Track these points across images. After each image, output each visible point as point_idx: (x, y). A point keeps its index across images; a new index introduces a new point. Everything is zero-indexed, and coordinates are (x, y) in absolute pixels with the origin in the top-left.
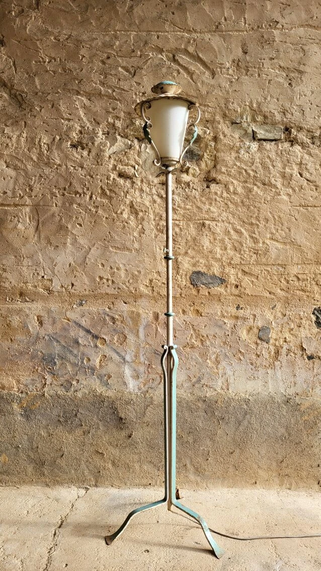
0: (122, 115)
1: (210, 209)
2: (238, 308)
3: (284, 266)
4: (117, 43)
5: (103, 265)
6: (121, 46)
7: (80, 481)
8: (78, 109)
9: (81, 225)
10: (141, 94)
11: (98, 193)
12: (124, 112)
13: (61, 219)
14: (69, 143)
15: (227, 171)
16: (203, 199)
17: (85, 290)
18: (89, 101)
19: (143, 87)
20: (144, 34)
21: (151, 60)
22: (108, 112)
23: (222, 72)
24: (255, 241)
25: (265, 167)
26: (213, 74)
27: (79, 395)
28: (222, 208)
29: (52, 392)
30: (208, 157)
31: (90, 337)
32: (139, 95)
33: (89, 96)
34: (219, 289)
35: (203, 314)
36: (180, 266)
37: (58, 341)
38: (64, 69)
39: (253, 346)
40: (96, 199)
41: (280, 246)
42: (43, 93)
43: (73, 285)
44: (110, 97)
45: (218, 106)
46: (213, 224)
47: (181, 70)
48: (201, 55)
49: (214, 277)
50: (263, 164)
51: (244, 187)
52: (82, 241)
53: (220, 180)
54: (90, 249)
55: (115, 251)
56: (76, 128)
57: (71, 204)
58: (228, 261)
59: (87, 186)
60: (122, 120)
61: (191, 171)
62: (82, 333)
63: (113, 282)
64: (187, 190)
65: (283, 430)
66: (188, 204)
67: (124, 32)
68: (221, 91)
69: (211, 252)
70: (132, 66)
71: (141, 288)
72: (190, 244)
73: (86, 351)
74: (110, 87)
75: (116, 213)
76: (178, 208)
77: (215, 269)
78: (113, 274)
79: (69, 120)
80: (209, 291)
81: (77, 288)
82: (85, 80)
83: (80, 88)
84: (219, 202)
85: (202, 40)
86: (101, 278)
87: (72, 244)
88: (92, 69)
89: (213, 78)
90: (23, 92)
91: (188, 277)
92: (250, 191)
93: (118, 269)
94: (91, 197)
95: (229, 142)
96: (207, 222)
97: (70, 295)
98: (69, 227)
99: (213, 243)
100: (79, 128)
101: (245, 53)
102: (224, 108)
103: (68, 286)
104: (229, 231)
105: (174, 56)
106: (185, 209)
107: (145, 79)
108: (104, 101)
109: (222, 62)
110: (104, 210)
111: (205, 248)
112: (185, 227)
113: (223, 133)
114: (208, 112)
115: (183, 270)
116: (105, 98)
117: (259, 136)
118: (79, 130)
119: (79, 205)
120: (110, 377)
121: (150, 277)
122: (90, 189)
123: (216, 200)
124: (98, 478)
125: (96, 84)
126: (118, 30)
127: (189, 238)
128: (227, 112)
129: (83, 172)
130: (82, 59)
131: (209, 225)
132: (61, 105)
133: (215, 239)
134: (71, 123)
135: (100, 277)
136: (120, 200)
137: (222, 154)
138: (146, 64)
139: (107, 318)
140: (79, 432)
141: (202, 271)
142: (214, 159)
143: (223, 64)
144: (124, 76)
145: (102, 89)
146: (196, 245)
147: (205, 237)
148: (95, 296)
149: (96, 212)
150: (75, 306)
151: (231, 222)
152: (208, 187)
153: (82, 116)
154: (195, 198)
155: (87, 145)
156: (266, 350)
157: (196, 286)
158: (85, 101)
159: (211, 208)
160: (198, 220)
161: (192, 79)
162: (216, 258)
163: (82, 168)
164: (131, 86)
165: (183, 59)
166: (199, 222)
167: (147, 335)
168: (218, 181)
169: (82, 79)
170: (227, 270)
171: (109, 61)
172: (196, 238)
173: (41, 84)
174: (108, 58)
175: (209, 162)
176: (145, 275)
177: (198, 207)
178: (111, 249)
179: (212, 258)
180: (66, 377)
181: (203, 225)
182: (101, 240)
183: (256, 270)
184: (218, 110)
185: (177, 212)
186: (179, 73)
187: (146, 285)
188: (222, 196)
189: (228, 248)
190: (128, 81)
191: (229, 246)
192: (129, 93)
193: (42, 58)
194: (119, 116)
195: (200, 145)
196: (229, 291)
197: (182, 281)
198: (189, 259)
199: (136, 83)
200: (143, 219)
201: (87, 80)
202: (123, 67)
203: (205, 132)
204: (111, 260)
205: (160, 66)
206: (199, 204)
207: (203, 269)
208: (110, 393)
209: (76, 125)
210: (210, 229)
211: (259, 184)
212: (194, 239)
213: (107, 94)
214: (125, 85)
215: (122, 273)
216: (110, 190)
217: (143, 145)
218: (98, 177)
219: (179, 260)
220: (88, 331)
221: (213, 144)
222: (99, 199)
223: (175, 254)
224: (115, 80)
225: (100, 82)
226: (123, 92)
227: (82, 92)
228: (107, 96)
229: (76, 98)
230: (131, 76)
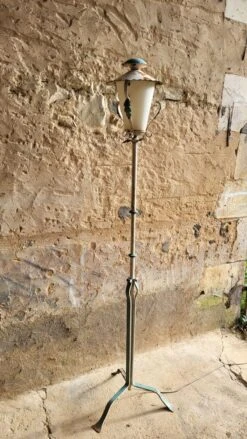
0: (60, 64)
2: (150, 231)
3: (179, 198)
5: (49, 208)
7: (38, 385)
8: (16, 51)
9: (26, 173)
10: (77, 46)
11: (41, 141)
12: (62, 62)
13: (6, 167)
14: (9, 88)
17: (33, 231)
18: (27, 45)
19: (79, 39)
21: (85, 11)
22: (46, 59)
23: (143, 36)
24: (162, 180)
25: (170, 123)
26: (136, 37)
27: (32, 320)
29: (7, 324)
31: (39, 271)
32: (75, 46)
33: (27, 39)
35: (127, 239)
36: (111, 204)
37: (10, 280)
39: (158, 257)
40: (39, 146)
41: (176, 183)
43: (21, 228)
44: (48, 44)
47: (111, 28)
48: (127, 16)
50: (169, 120)
51: (156, 138)
52: (27, 187)
54: (36, 194)
55: (58, 194)
56: (15, 73)
57: (15, 152)
58: (145, 197)
59: (30, 134)
60: (60, 69)
61: (118, 123)
62: (32, 269)
63: (58, 222)
64: (115, 139)
66: (117, 151)
70: (69, 15)
71: (82, 225)
72: (118, 185)
73: (37, 283)
74: (48, 33)
75: (59, 160)
78: (58, 215)
79: (7, 63)
81: (25, 231)
82: (22, 21)
83: (17, 28)
86: (47, 220)
87: (19, 191)
88: (29, 9)
89: (136, 40)
91: (117, 212)
92: (160, 141)
93: (62, 210)
94: (34, 145)
97: (20, 238)
98: (15, 174)
100: (18, 73)
101: (160, 22)
103: (17, 229)
104: (145, 174)
105: (105, 12)
106: (115, 156)
107: (80, 31)
108: (43, 47)
109: (143, 26)
110: (48, 158)
111: (129, 187)
112: (114, 171)
115: (113, 207)
116: (44, 44)
117: (167, 97)
118: (19, 76)
119: (23, 152)
120: (57, 300)
121: (88, 214)
122: (33, 137)
124: (52, 377)
125: (34, 27)
127: (118, 180)
129: (26, 120)
134: (10, 67)
136: (61, 148)
138: (81, 15)
139: (54, 253)
140: (33, 349)
141: (127, 206)
143: (144, 28)
144: (61, 24)
145: (40, 34)
146: (122, 186)
148: (42, 236)
149: (40, 160)
150: (24, 247)
151: (147, 166)
153: (21, 61)
155: (27, 92)
156: (166, 258)
157: (122, 218)
158: (23, 45)
161: (120, 38)
163: (24, 115)
164: (69, 36)
165: (113, 17)
166: (124, 166)
167: (87, 262)
169: (19, 20)
170: (143, 204)
171: (45, 5)
172: (122, 180)
176: (85, 214)
177: (124, 154)
178: (55, 193)
180: (19, 309)
181: (128, 168)
182: (45, 186)
183: (162, 202)
185: (108, 158)
186: (110, 30)
187: (85, 222)
189: (145, 187)
190: (65, 29)
191: (145, 185)
192: (66, 42)
194: (57, 65)
196: (144, 219)
197: (112, 215)
198: (118, 197)
199: (72, 33)
200: (82, 165)
201: (24, 21)
202: (59, 14)
204: (56, 203)
205: (93, 19)
206: (125, 152)
208: (59, 312)
209: (15, 70)
211: (165, 136)
213: (45, 40)
214: (61, 33)
215: (66, 214)
216: (52, 139)
217: (80, 97)
218: (40, 125)
219: (111, 197)
220: (38, 267)
222: (42, 147)
223: (107, 194)
224: (52, 27)
225: (38, 26)
226: (60, 40)
227: (19, 34)
228: (45, 42)
229: (14, 39)
230: (67, 25)
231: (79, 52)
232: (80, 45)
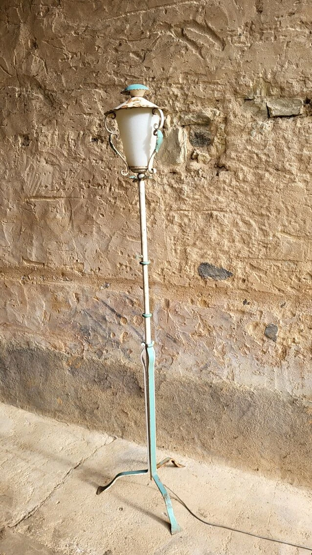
1: (217, 199)
2: (245, 302)
3: (296, 262)
4: (128, 27)
5: (122, 253)
6: (131, 29)
7: (111, 431)
8: (96, 102)
9: (103, 216)
10: (151, 79)
11: (116, 185)
13: (88, 210)
14: (91, 138)
15: (237, 156)
16: (212, 188)
17: (109, 274)
18: (105, 93)
19: (152, 71)
20: (153, 10)
21: (159, 39)
23: (233, 40)
24: (265, 234)
25: (279, 150)
26: (223, 45)
27: (108, 363)
28: (231, 198)
29: (89, 357)
30: (219, 141)
31: (114, 315)
32: (149, 80)
33: (105, 87)
34: (226, 282)
35: (210, 306)
36: (189, 257)
37: (90, 316)
38: (84, 63)
39: (260, 343)
40: (115, 190)
41: (292, 239)
42: (68, 90)
43: (99, 269)
44: (123, 86)
45: (229, 82)
46: (220, 215)
47: (189, 46)
48: (210, 25)
49: (221, 270)
50: (278, 147)
51: (255, 174)
52: (105, 230)
53: (229, 167)
54: (111, 237)
55: (131, 240)
56: (95, 122)
57: (95, 196)
58: (236, 254)
59: (106, 178)
62: (108, 312)
63: (131, 268)
64: (196, 179)
65: (288, 429)
66: (197, 193)
67: (134, 12)
68: (231, 64)
69: (218, 244)
70: (142, 50)
71: (154, 276)
72: (198, 235)
73: (112, 327)
74: (122, 76)
75: (131, 204)
76: (187, 199)
77: (223, 261)
78: (130, 261)
79: (90, 114)
80: (216, 283)
81: (102, 272)
82: (101, 72)
83: (97, 81)
84: (228, 191)
85: (211, 5)
86: (121, 265)
87: (97, 233)
88: (106, 58)
89: (223, 50)
90: (53, 91)
91: (196, 268)
92: (261, 178)
93: (134, 257)
94: (110, 189)
95: (239, 123)
96: (215, 213)
97: (98, 278)
98: (94, 217)
99: (220, 235)
100: (98, 122)
101: (260, 11)
102: (235, 84)
103: (96, 269)
104: (237, 223)
105: (182, 31)
106: (194, 199)
107: (154, 63)
108: (118, 91)
109: (233, 28)
110: (121, 201)
111: (212, 239)
112: (194, 218)
113: (234, 113)
114: (217, 91)
115: (192, 261)
117: (274, 113)
118: (99, 124)
119: (101, 196)
120: (131, 352)
121: (161, 266)
122: (109, 181)
123: (224, 189)
124: (124, 432)
125: (111, 74)
126: (128, 12)
127: (197, 229)
128: (238, 88)
129: (103, 165)
130: (98, 50)
131: (217, 216)
132: (83, 100)
133: (223, 231)
134: (92, 117)
135: (120, 263)
136: (134, 191)
137: (233, 137)
138: (155, 45)
139: (127, 300)
140: (109, 392)
141: (209, 263)
142: (224, 143)
143: (234, 31)
144: (135, 62)
146: (203, 236)
147: (212, 228)
148: (117, 280)
149: (115, 203)
150: (102, 288)
151: (240, 212)
152: (217, 175)
153: (100, 110)
154: (203, 187)
155: (105, 138)
156: (274, 349)
157: (203, 278)
158: (102, 94)
159: (220, 198)
160: (207, 210)
161: (201, 54)
162: (223, 251)
163: (102, 160)
164: (142, 72)
165: (192, 32)
166: (207, 212)
167: (160, 320)
168: (228, 168)
169: (99, 72)
170: (234, 264)
171: (121, 48)
172: (203, 229)
173: (67, 82)
174: (120, 45)
175: (220, 147)
176: (158, 264)
177: (207, 197)
178: (128, 238)
179: (220, 250)
180: (98, 346)
181: (211, 215)
182: (119, 229)
183: (265, 265)
184: (228, 87)
185: (185, 202)
186: (187, 49)
187: (158, 274)
188: (230, 185)
189: (236, 240)
190: (138, 66)
191: (237, 238)
193: (66, 55)
195: (210, 128)
196: (235, 285)
197: (190, 272)
198: (198, 250)
199: (146, 67)
200: (155, 210)
201: (103, 71)
202: (134, 53)
203: (215, 114)
204: (128, 248)
205: (167, 45)
206: (208, 194)
207: (210, 261)
208: (132, 365)
209: (96, 119)
210: (218, 220)
211: (271, 170)
212: (202, 230)
213: (120, 84)
214: (135, 72)
215: (138, 261)
216: (126, 182)
218: (115, 169)
219: (188, 251)
220: (113, 311)
221: (223, 126)
222: (117, 190)
223: (184, 245)
224: (126, 68)
225: (114, 71)
226: (134, 79)
227: (99, 85)
228: (120, 86)
229: (95, 91)
230: (141, 61)
231: (153, 86)
232: (153, 78)
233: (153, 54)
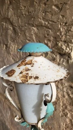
0: (52, 38)
8: (32, 34)
10: (64, 24)
12: (53, 37)
18: (37, 30)
19: (66, 18)
22: (45, 37)
32: (63, 25)
38: (29, 12)
42: (21, 27)
60: (51, 42)
70: (61, 3)
74: (47, 21)
82: (36, 17)
83: (34, 23)
88: (39, 10)
90: (16, 26)
107: (68, 12)
108: (44, 30)
116: (44, 28)
125: (41, 19)
130: (36, 5)
132: (27, 32)
144: (55, 12)
145: (43, 22)
153: (34, 39)
158: (35, 30)
164: (58, 19)
171: (48, 3)
173: (21, 22)
190: (57, 15)
192: (57, 24)
193: (22, 8)
194: (50, 39)
199: (61, 16)
201: (37, 17)
202: (55, 5)
213: (45, 25)
214: (54, 18)
217: (62, 59)
224: (50, 16)
225: (43, 18)
226: (53, 23)
227: (34, 25)
228: (45, 26)
229: (32, 28)
230: (59, 11)
231: (65, 29)
232: (66, 23)
233: (68, 7)
